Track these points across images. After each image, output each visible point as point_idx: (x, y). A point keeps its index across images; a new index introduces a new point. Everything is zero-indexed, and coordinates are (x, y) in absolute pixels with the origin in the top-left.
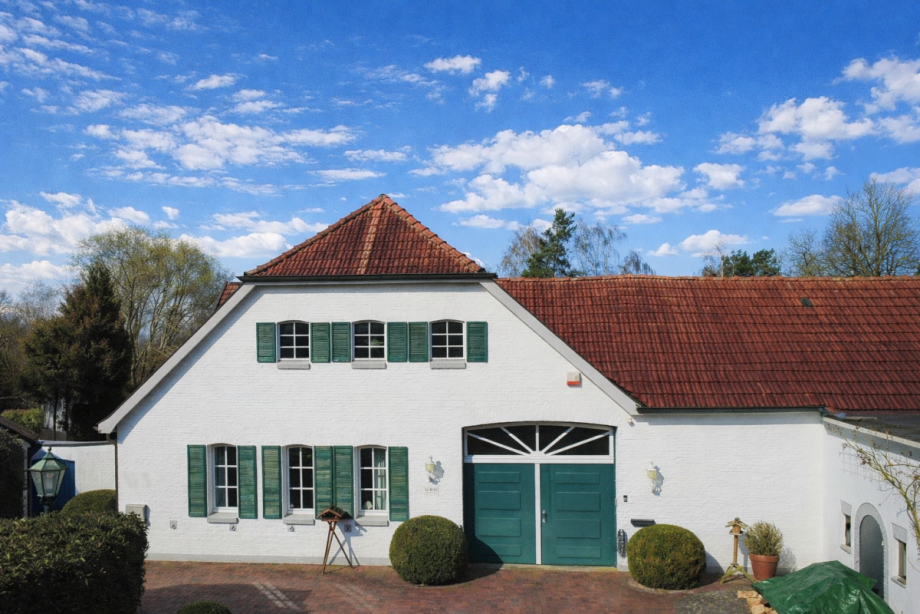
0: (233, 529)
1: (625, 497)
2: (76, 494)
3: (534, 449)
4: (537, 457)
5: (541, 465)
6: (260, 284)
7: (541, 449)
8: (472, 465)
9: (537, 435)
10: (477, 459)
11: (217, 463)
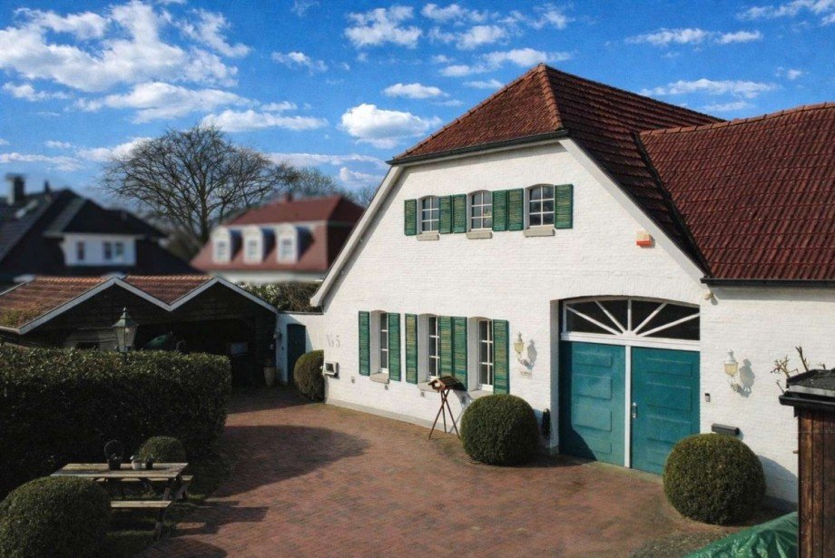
0: (386, 388)
1: (707, 395)
2: (307, 351)
3: (626, 328)
4: (629, 338)
5: (632, 348)
6: (407, 165)
7: (633, 328)
8: (570, 343)
9: (629, 312)
10: (575, 337)
11: (382, 329)
